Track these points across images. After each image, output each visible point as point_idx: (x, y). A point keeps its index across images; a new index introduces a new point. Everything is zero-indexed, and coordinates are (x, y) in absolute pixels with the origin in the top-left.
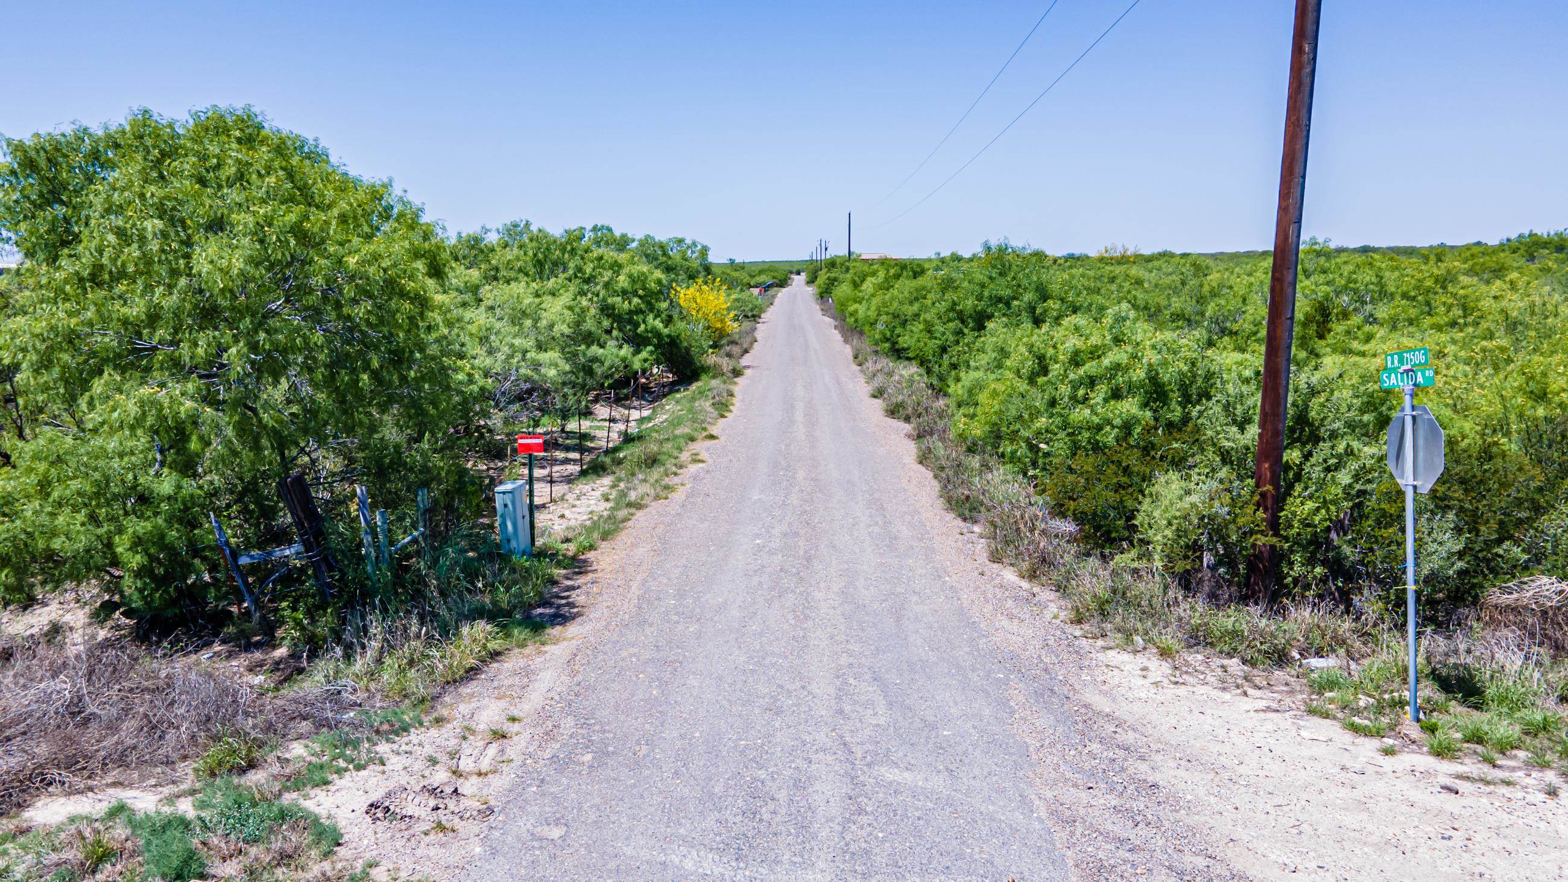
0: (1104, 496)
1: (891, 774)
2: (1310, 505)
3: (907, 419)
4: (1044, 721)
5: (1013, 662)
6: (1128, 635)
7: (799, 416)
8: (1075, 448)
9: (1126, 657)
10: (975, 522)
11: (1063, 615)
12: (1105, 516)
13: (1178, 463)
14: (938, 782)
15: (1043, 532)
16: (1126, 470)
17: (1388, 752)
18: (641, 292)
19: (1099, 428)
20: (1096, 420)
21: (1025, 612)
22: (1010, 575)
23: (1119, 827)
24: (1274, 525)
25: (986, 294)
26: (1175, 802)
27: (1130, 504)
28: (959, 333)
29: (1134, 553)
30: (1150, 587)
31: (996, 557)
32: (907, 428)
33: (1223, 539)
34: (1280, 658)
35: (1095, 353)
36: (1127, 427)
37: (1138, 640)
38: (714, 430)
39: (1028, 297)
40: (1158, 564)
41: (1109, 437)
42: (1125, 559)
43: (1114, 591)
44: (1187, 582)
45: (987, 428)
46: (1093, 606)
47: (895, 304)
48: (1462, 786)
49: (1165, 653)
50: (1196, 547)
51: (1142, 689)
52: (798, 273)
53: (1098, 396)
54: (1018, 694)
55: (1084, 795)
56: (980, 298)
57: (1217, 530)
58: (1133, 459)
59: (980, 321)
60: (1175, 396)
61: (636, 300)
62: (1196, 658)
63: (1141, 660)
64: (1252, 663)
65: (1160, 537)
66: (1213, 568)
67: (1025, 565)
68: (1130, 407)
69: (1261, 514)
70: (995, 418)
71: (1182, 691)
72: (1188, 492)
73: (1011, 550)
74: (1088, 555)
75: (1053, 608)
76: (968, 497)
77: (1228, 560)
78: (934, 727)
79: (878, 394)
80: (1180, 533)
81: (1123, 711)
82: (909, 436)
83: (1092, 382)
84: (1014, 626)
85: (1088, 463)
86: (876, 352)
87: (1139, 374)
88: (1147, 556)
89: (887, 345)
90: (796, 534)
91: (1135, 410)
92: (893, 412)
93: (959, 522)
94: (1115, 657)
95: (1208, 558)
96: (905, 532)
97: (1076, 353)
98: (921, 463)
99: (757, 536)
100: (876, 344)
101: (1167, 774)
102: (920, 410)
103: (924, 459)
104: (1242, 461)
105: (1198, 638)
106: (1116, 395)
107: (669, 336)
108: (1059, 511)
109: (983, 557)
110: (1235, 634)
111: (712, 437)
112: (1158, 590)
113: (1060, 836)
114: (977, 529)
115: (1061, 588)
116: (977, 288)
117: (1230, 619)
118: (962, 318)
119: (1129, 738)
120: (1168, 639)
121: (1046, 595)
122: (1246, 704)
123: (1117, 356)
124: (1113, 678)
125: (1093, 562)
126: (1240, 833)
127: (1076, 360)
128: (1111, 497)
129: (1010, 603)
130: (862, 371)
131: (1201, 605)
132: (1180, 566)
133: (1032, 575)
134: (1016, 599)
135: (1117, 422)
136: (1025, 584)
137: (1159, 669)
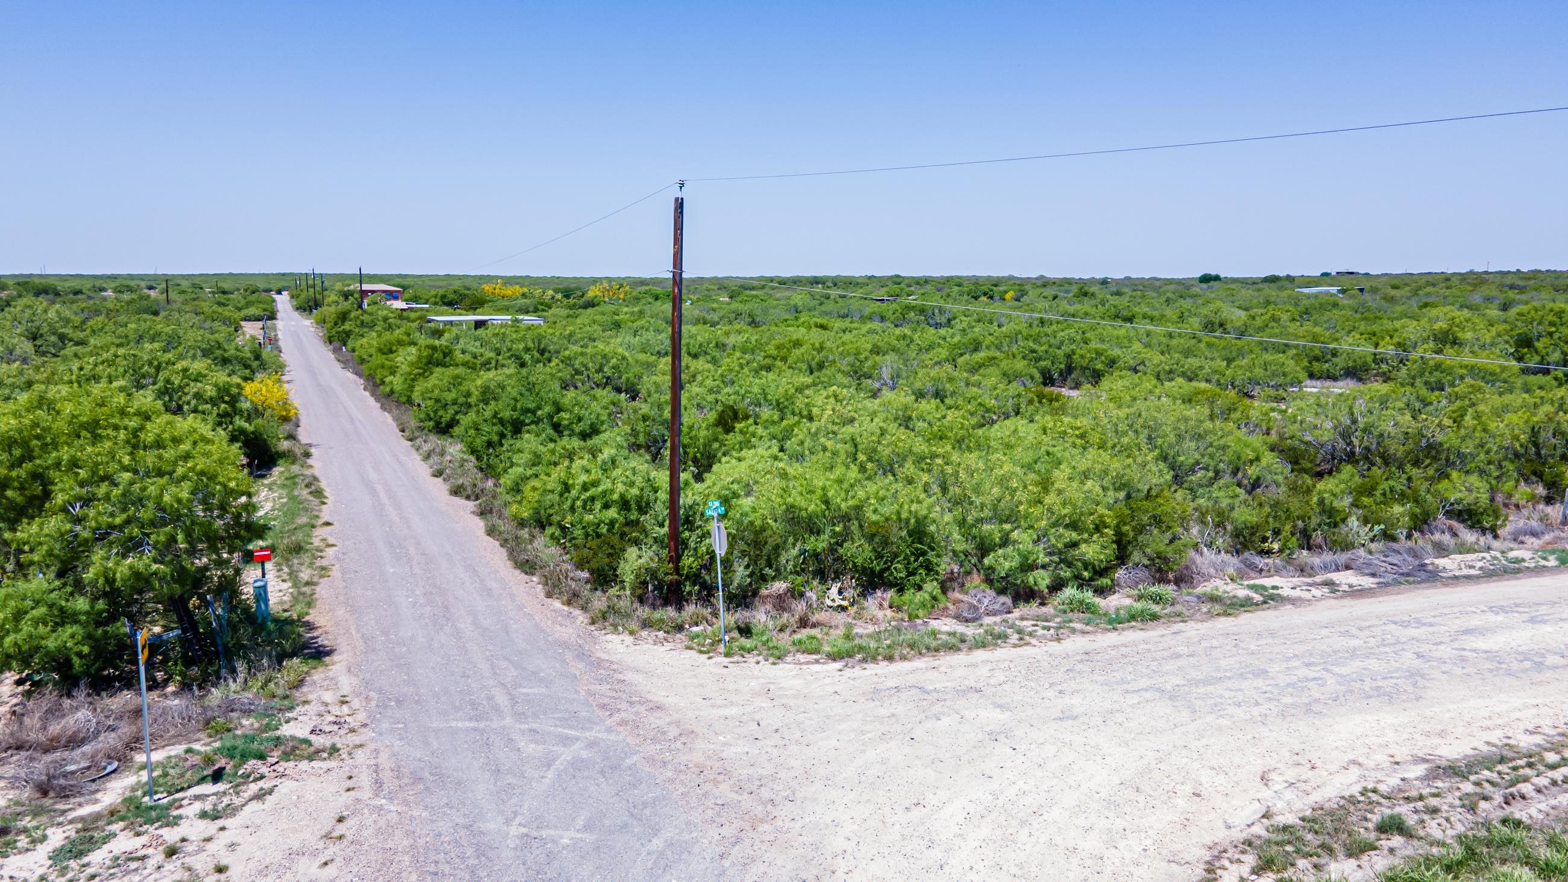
0: (602, 560)
1: (524, 691)
2: (692, 559)
3: (468, 498)
4: (581, 665)
5: (565, 645)
6: (615, 626)
7: (383, 496)
8: (587, 535)
9: (614, 636)
10: (533, 574)
11: (586, 621)
12: (603, 570)
13: (636, 542)
14: (543, 690)
15: (572, 579)
16: (612, 547)
17: (710, 658)
18: (227, 398)
19: (598, 525)
20: (596, 521)
21: (568, 622)
22: (557, 604)
23: (611, 694)
24: (677, 570)
25: (519, 406)
26: (630, 684)
27: (615, 564)
28: (502, 436)
29: (617, 588)
30: (624, 604)
31: (549, 595)
32: (471, 505)
33: (656, 578)
34: (680, 628)
35: (595, 484)
36: (612, 523)
37: (620, 628)
38: (325, 516)
39: (547, 409)
40: (628, 592)
41: (604, 529)
42: (613, 591)
43: (609, 607)
44: (641, 600)
45: (531, 511)
46: (600, 615)
47: (437, 391)
48: (730, 665)
49: (632, 633)
50: (645, 583)
51: (621, 649)
52: (279, 292)
53: (598, 505)
54: (569, 656)
55: (599, 687)
56: (514, 409)
57: (653, 573)
58: (615, 540)
59: (517, 428)
60: (634, 506)
61: (223, 406)
62: (644, 633)
63: (621, 637)
64: (667, 632)
65: (629, 579)
66: (652, 591)
67: (565, 598)
68: (612, 513)
69: (671, 565)
70: (536, 505)
71: (638, 647)
72: (640, 557)
73: (557, 591)
74: (596, 589)
75: (581, 618)
76: (527, 561)
77: (659, 587)
78: (535, 673)
79: (438, 474)
80: (637, 576)
81: (613, 658)
82: (473, 513)
83: (593, 499)
84: (563, 629)
85: (593, 543)
86: (422, 429)
87: (616, 497)
88: (624, 588)
89: (431, 423)
90: (431, 593)
91: (616, 516)
92: (456, 491)
93: (523, 575)
94: (610, 637)
95: (650, 587)
96: (494, 585)
97: (585, 484)
98: (489, 535)
99: (408, 596)
100: (421, 421)
101: (629, 676)
102: (477, 491)
103: (491, 532)
104: (662, 542)
105: (646, 624)
106: (606, 506)
107: (253, 433)
108: (580, 566)
109: (542, 595)
110: (662, 621)
111: (328, 524)
112: (629, 604)
113: (591, 699)
114: (535, 579)
115: (584, 609)
116: (512, 402)
117: (658, 614)
118: (502, 422)
119: (615, 667)
120: (634, 626)
121: (577, 612)
122: (663, 649)
123: (606, 485)
124: (610, 646)
125: (599, 593)
126: (653, 690)
127: (585, 488)
128: (607, 560)
129: (560, 619)
130: (412, 446)
131: (647, 609)
132: (639, 592)
133: (569, 603)
134: (562, 616)
135: (607, 521)
136: (566, 608)
137: (629, 639)
